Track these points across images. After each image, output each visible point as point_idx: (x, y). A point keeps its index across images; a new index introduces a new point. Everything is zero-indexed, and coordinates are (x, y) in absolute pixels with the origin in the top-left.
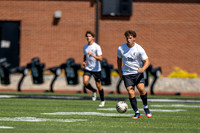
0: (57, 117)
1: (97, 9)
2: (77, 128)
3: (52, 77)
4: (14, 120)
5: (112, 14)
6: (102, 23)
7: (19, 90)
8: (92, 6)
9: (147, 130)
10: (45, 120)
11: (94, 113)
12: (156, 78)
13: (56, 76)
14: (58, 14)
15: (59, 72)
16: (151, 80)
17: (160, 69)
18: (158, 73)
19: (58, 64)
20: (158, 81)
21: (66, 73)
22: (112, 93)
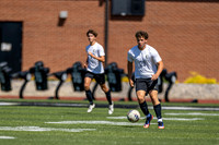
0: (63, 126)
1: (106, 9)
2: (84, 138)
3: (57, 82)
4: (16, 129)
5: (123, 14)
6: (112, 23)
7: (21, 96)
8: (101, 5)
9: (161, 140)
10: (49, 129)
11: (103, 122)
12: (171, 83)
13: (62, 82)
14: (64, 14)
15: (64, 77)
16: (165, 86)
17: (175, 74)
18: (174, 79)
19: (64, 68)
20: (174, 87)
21: (73, 79)
22: (123, 100)
